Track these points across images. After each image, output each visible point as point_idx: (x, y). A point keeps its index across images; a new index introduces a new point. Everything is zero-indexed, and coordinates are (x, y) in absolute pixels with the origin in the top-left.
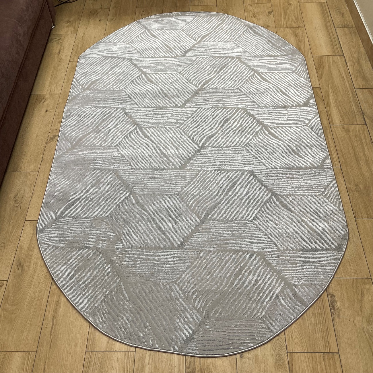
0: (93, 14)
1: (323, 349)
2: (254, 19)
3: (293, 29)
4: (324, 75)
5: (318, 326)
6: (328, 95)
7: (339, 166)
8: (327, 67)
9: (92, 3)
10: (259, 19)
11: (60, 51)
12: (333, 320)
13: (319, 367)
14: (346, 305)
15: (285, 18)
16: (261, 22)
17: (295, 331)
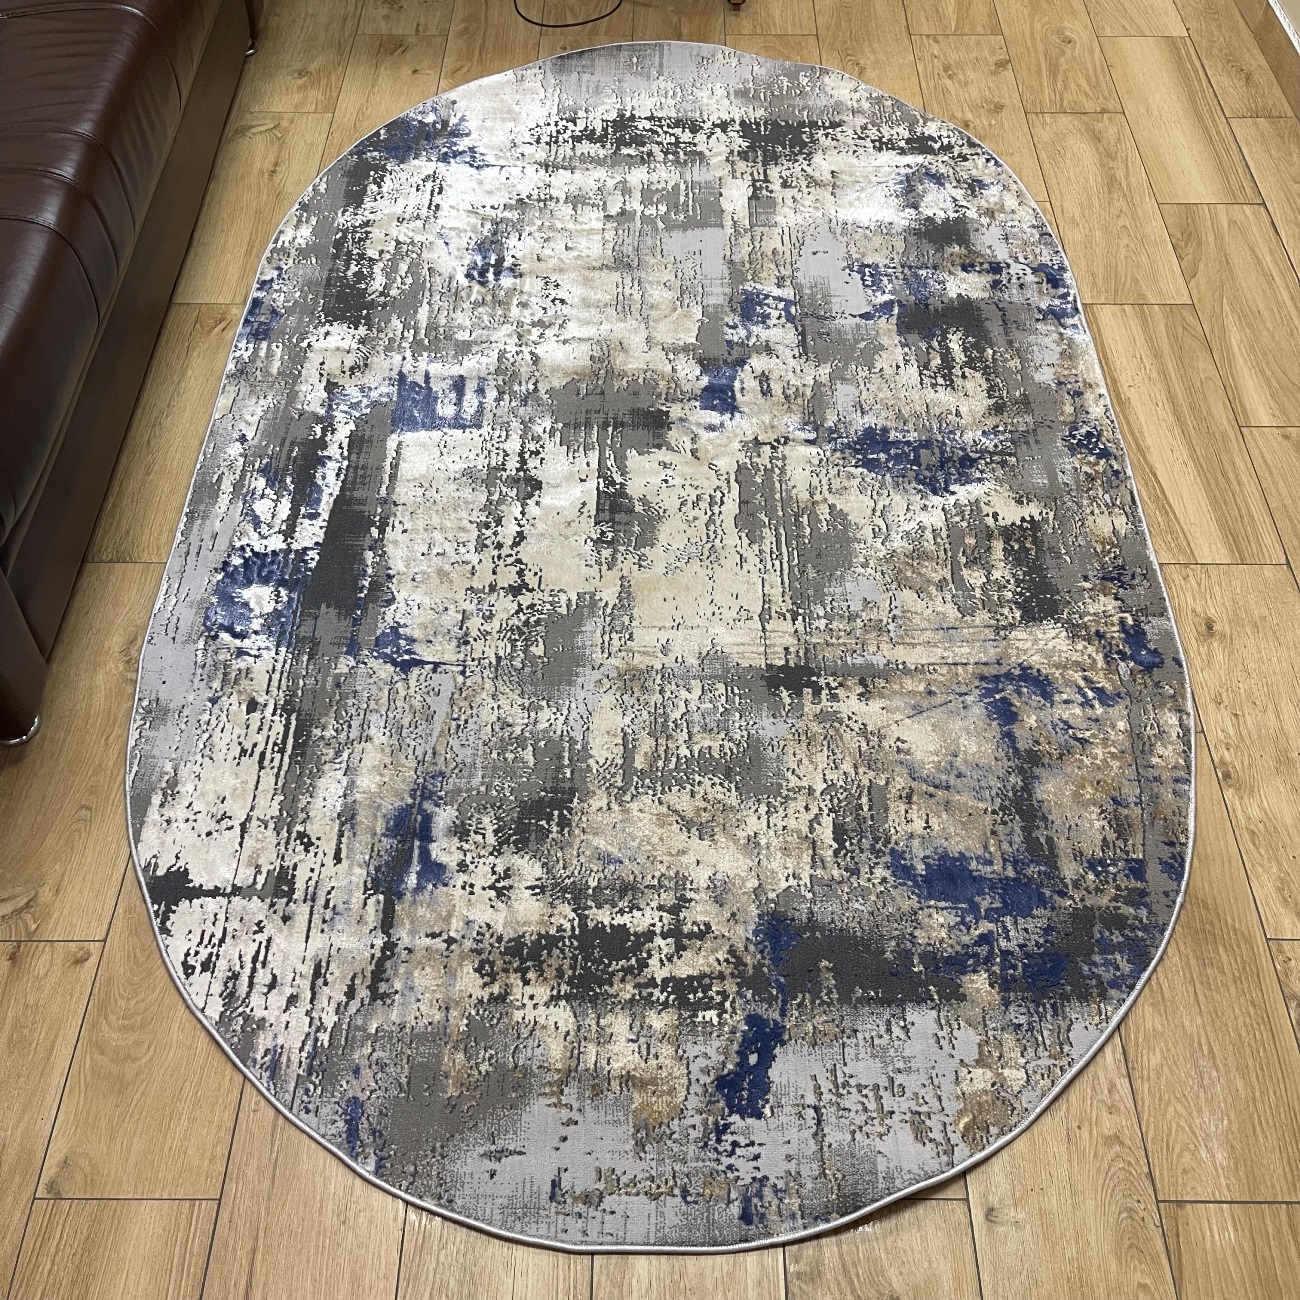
0: (390, 48)
1: (1285, 1189)
2: (948, 82)
3: (1085, 118)
4: (1201, 265)
6: (1223, 328)
7: (1283, 561)
8: (1211, 239)
9: (386, 17)
10: (966, 83)
11: (276, 165)
13: (1276, 1253)
15: (1055, 83)
16: (974, 93)
17: (1178, 1125)
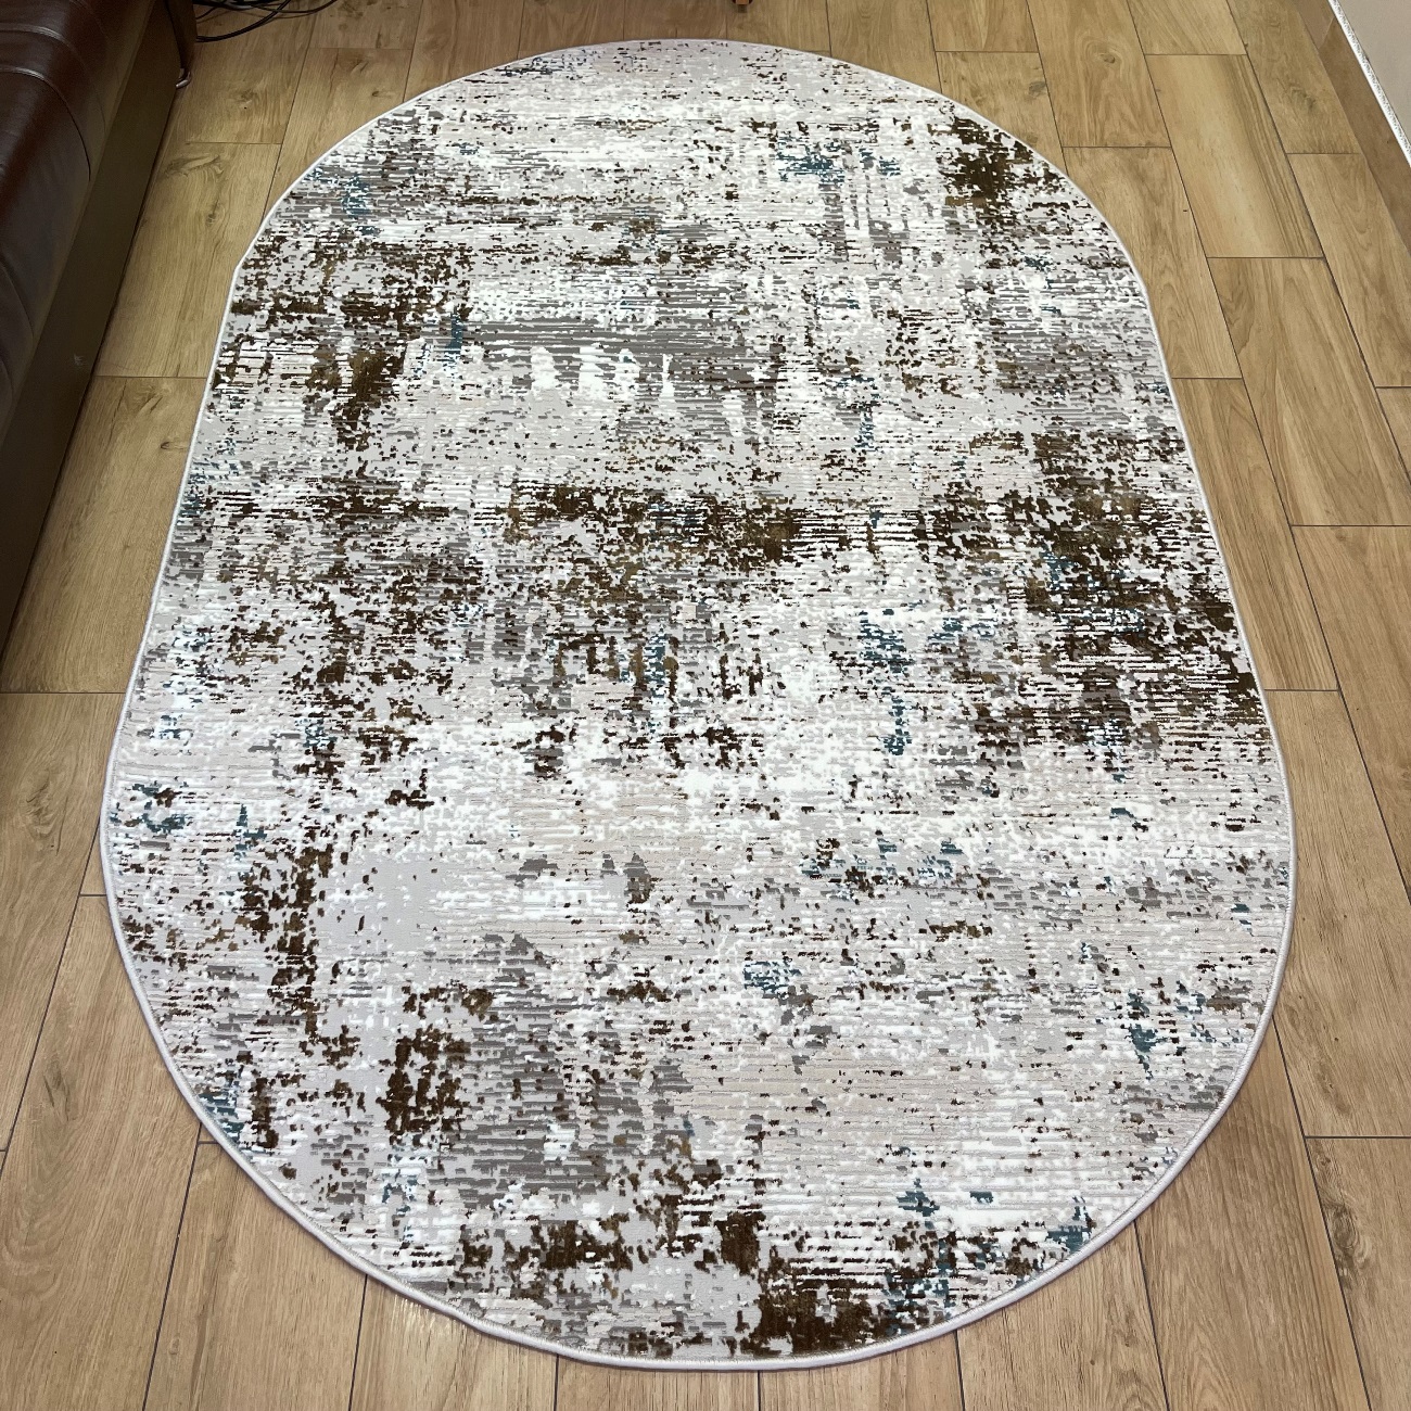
3: (1128, 153)
4: (1253, 333)
5: (1291, 1334)
6: (1276, 410)
7: (1334, 686)
8: (1264, 300)
10: (997, 111)
11: (215, 207)
12: (1349, 1308)
14: (1397, 1251)
15: (1095, 111)
16: (1005, 122)
